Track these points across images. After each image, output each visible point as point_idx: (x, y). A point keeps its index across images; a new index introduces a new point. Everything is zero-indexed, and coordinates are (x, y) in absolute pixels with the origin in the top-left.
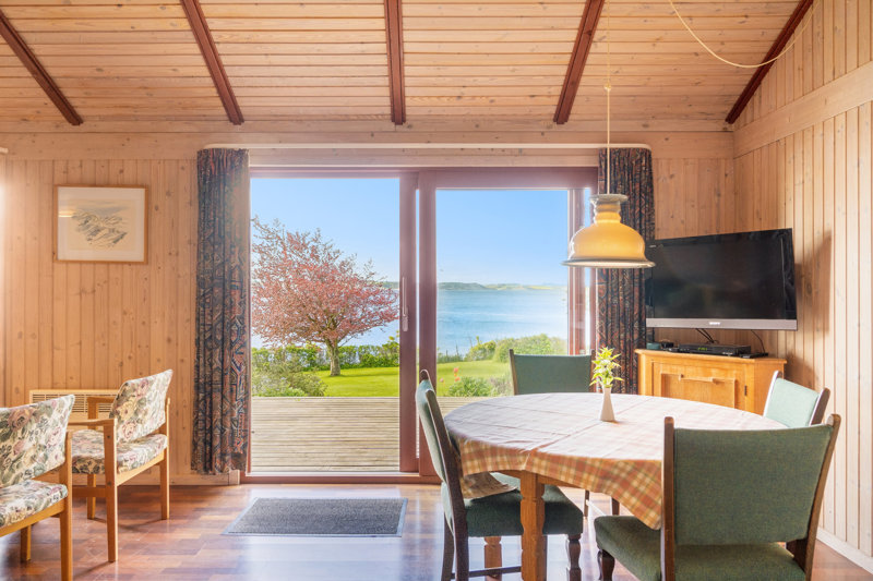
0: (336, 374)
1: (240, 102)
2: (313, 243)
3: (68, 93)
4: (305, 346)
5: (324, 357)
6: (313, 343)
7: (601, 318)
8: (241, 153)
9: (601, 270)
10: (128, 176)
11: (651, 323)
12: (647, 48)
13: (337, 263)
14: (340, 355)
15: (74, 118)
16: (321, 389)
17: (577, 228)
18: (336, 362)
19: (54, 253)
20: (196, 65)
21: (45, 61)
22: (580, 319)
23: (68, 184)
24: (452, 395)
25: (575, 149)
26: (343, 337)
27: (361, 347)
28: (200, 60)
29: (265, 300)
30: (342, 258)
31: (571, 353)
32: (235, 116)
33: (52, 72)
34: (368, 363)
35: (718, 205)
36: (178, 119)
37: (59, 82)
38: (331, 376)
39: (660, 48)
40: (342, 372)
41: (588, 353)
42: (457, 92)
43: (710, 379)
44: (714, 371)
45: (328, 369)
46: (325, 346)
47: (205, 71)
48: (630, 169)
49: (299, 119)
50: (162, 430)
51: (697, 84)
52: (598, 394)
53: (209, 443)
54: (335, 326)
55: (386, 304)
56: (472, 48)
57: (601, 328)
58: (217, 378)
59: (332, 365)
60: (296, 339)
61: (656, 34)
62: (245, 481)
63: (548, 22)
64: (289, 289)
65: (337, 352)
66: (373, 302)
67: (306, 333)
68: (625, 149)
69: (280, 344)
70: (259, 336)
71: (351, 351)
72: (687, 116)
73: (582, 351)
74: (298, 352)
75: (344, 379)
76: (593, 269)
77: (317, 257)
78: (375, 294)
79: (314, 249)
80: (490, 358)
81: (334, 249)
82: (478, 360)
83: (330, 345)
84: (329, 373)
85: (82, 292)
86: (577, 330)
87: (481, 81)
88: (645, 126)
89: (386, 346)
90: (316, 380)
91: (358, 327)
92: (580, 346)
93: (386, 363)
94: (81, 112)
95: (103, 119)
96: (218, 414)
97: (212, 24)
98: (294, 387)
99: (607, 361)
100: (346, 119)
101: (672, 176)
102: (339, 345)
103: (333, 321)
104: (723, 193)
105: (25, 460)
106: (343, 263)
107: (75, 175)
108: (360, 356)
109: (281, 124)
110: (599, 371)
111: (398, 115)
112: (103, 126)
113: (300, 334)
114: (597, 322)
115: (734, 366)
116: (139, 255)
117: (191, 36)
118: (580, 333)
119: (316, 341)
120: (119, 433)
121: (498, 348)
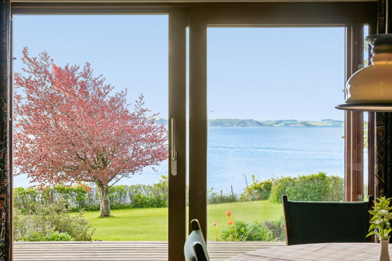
0: (106, 215)
2: (81, 79)
4: (75, 185)
5: (94, 197)
6: (83, 182)
7: (379, 163)
9: (380, 114)
13: (107, 99)
14: (110, 195)
16: (89, 232)
17: (355, 69)
18: (106, 202)
22: (358, 160)
24: (225, 239)
26: (114, 177)
27: (132, 187)
29: (32, 137)
30: (112, 94)
31: (349, 199)
34: (139, 204)
38: (102, 217)
40: (113, 213)
41: (366, 200)
45: (99, 210)
46: (94, 186)
52: (375, 244)
54: (105, 165)
55: (158, 142)
57: (379, 173)
59: (102, 205)
60: (65, 178)
64: (57, 126)
65: (107, 192)
66: (145, 140)
67: (74, 172)
69: (48, 184)
70: (26, 175)
71: (122, 192)
73: (360, 197)
74: (67, 191)
75: (115, 219)
76: (371, 113)
77: (87, 93)
78: (146, 131)
79: (83, 85)
80: (266, 198)
81: (105, 84)
82: (253, 200)
83: (101, 184)
84: (99, 214)
86: (354, 172)
89: (159, 185)
90: (83, 223)
91: (130, 166)
92: (358, 191)
93: (158, 204)
98: (60, 231)
99: (384, 211)
102: (110, 184)
103: (103, 160)
106: (113, 100)
108: (131, 197)
110: (376, 221)
113: (68, 173)
114: (376, 166)
118: (358, 175)
119: (86, 180)
121: (274, 188)
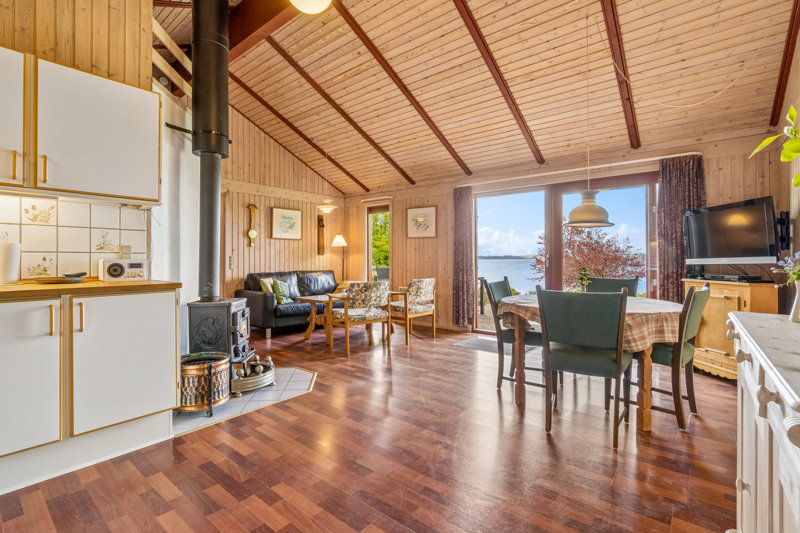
1: (468, 166)
3: (408, 173)
8: (469, 188)
10: (430, 203)
11: (688, 262)
12: (675, 97)
15: (413, 182)
19: (407, 235)
20: (447, 155)
21: (398, 163)
23: (411, 208)
25: (646, 162)
28: (448, 152)
32: (468, 172)
33: (402, 166)
35: (762, 184)
36: (446, 177)
37: (405, 169)
39: (683, 95)
42: (566, 143)
43: (722, 296)
44: (725, 291)
47: (450, 156)
48: (681, 169)
49: (495, 169)
50: (432, 302)
51: (728, 108)
53: (458, 312)
55: (640, 266)
56: (563, 122)
58: (461, 285)
61: (678, 88)
62: (473, 331)
63: (601, 100)
66: (630, 265)
68: (677, 158)
72: (733, 128)
78: (632, 260)
85: (415, 250)
87: (576, 136)
88: (698, 140)
94: (414, 179)
95: (422, 181)
96: (461, 301)
97: (447, 138)
100: (515, 165)
101: (720, 169)
104: (767, 175)
105: (373, 300)
106: (609, 241)
107: (413, 204)
109: (487, 172)
111: (540, 160)
112: (422, 184)
115: (738, 288)
116: (434, 235)
117: (441, 144)
120: (410, 298)
